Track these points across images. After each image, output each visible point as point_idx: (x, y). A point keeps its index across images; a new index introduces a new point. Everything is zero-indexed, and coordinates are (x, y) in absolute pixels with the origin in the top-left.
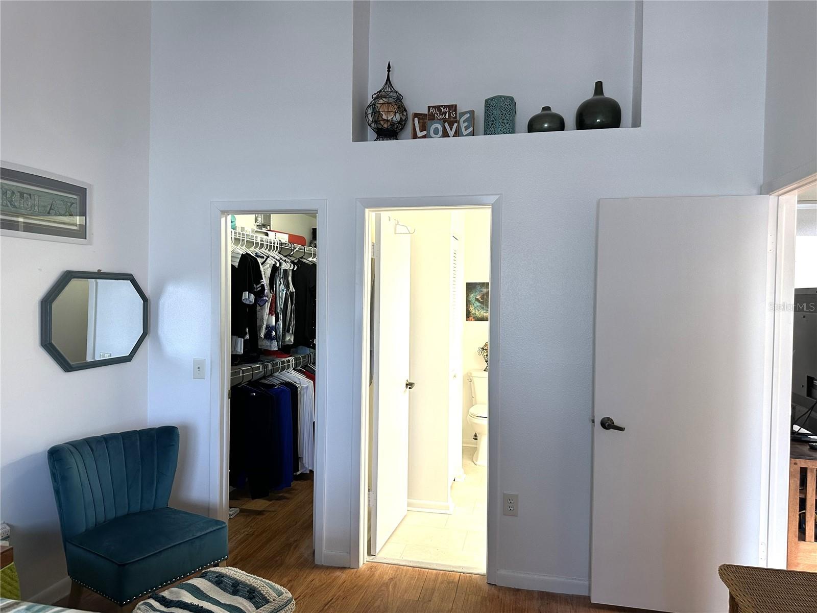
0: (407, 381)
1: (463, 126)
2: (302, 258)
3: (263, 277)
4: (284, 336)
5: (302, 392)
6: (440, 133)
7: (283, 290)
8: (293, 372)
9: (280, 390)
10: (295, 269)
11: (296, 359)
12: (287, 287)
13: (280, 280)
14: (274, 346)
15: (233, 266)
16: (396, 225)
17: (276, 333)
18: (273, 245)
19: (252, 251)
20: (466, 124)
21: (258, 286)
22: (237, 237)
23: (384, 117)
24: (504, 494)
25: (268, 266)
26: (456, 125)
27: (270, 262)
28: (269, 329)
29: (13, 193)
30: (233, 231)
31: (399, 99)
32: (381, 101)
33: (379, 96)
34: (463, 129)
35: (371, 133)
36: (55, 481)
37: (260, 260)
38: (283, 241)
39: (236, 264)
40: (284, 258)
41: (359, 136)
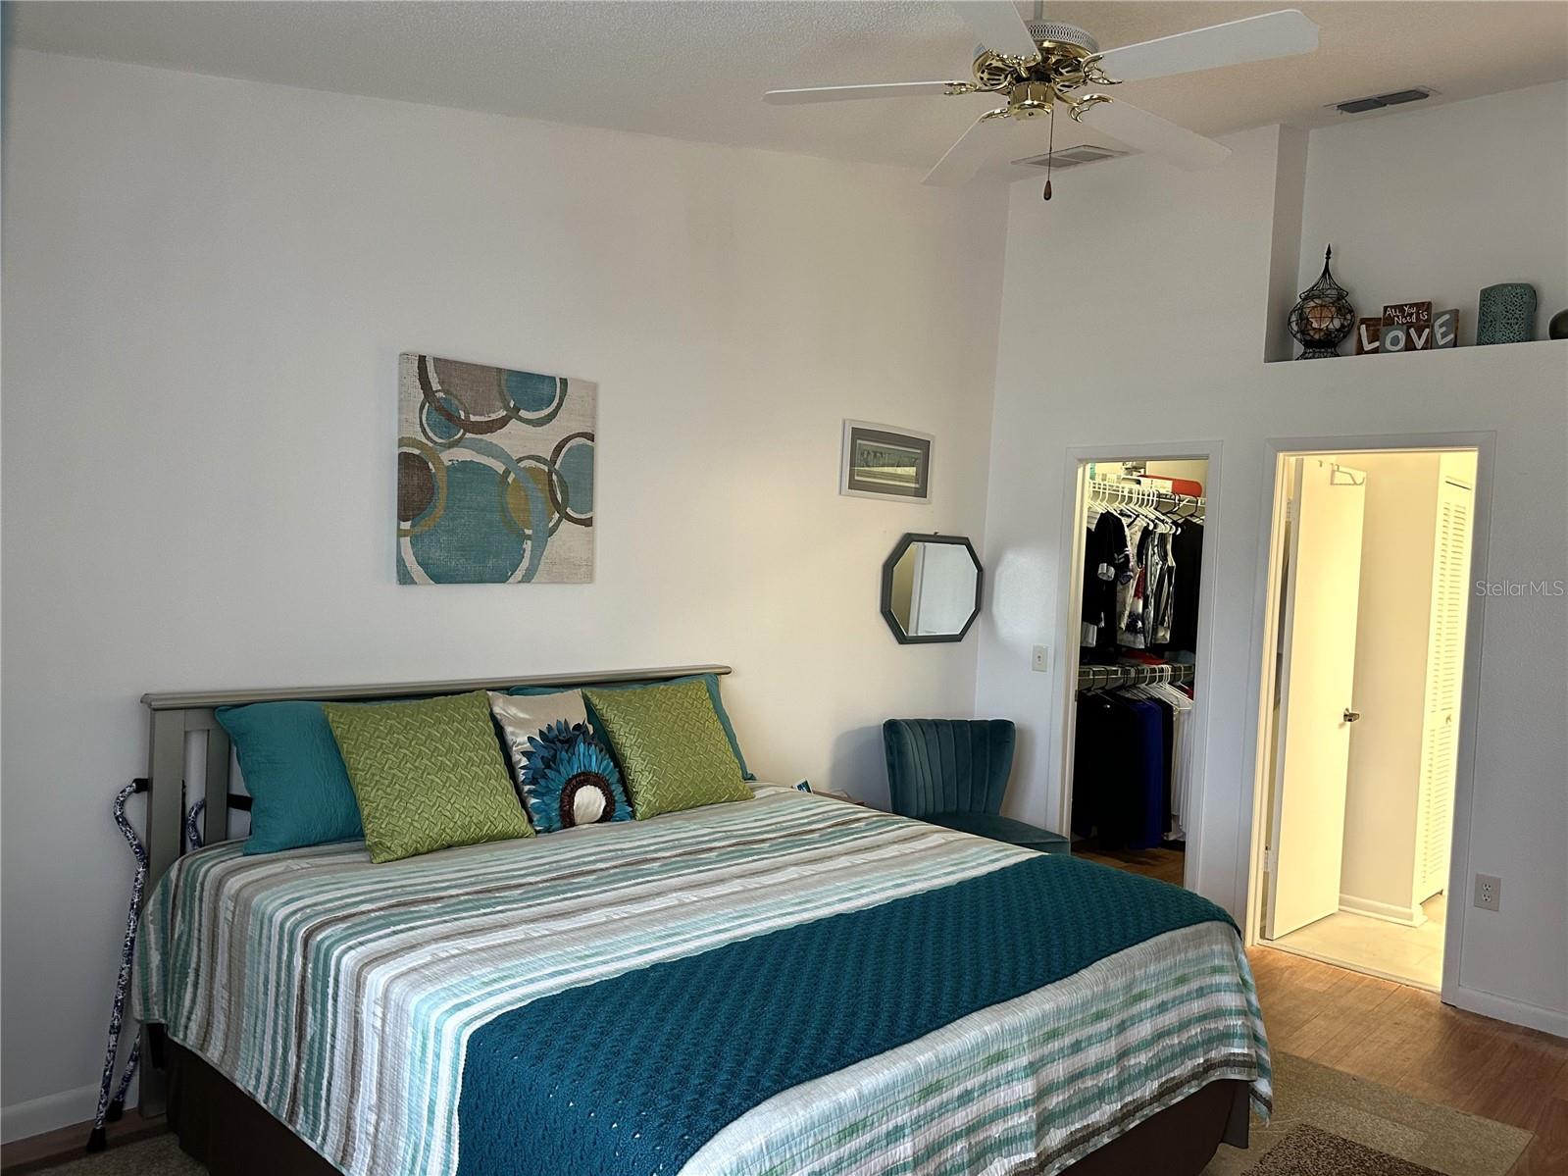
0: (1347, 710)
1: (1439, 332)
2: (1192, 515)
3: (1129, 544)
4: (1155, 630)
5: (1182, 719)
6: (1402, 344)
7: (1157, 564)
8: (1168, 686)
9: (1145, 706)
10: (1178, 533)
11: (1174, 669)
12: (1164, 558)
13: (1153, 550)
14: (1140, 643)
15: (1088, 530)
16: (1333, 472)
17: (1143, 623)
18: (1146, 497)
19: (1114, 508)
20: (1444, 329)
21: (1120, 557)
22: (1097, 489)
23: (1315, 325)
24: (1477, 875)
25: (1137, 528)
26: (1427, 331)
27: (1141, 523)
28: (1134, 617)
29: (869, 453)
30: (1092, 482)
31: (1342, 295)
32: (1312, 304)
33: (1309, 296)
34: (1439, 336)
35: (1298, 348)
36: (892, 753)
37: (1125, 521)
38: (1162, 491)
39: (1093, 527)
40: (1162, 517)
41: (1278, 352)
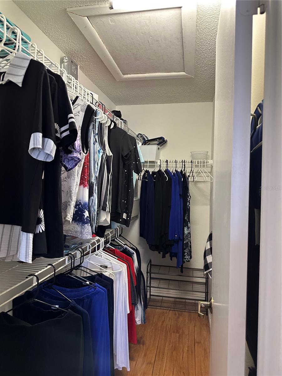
4: (98, 216)
7: (99, 152)
12: (103, 148)
21: (63, 129)
28: (80, 208)
